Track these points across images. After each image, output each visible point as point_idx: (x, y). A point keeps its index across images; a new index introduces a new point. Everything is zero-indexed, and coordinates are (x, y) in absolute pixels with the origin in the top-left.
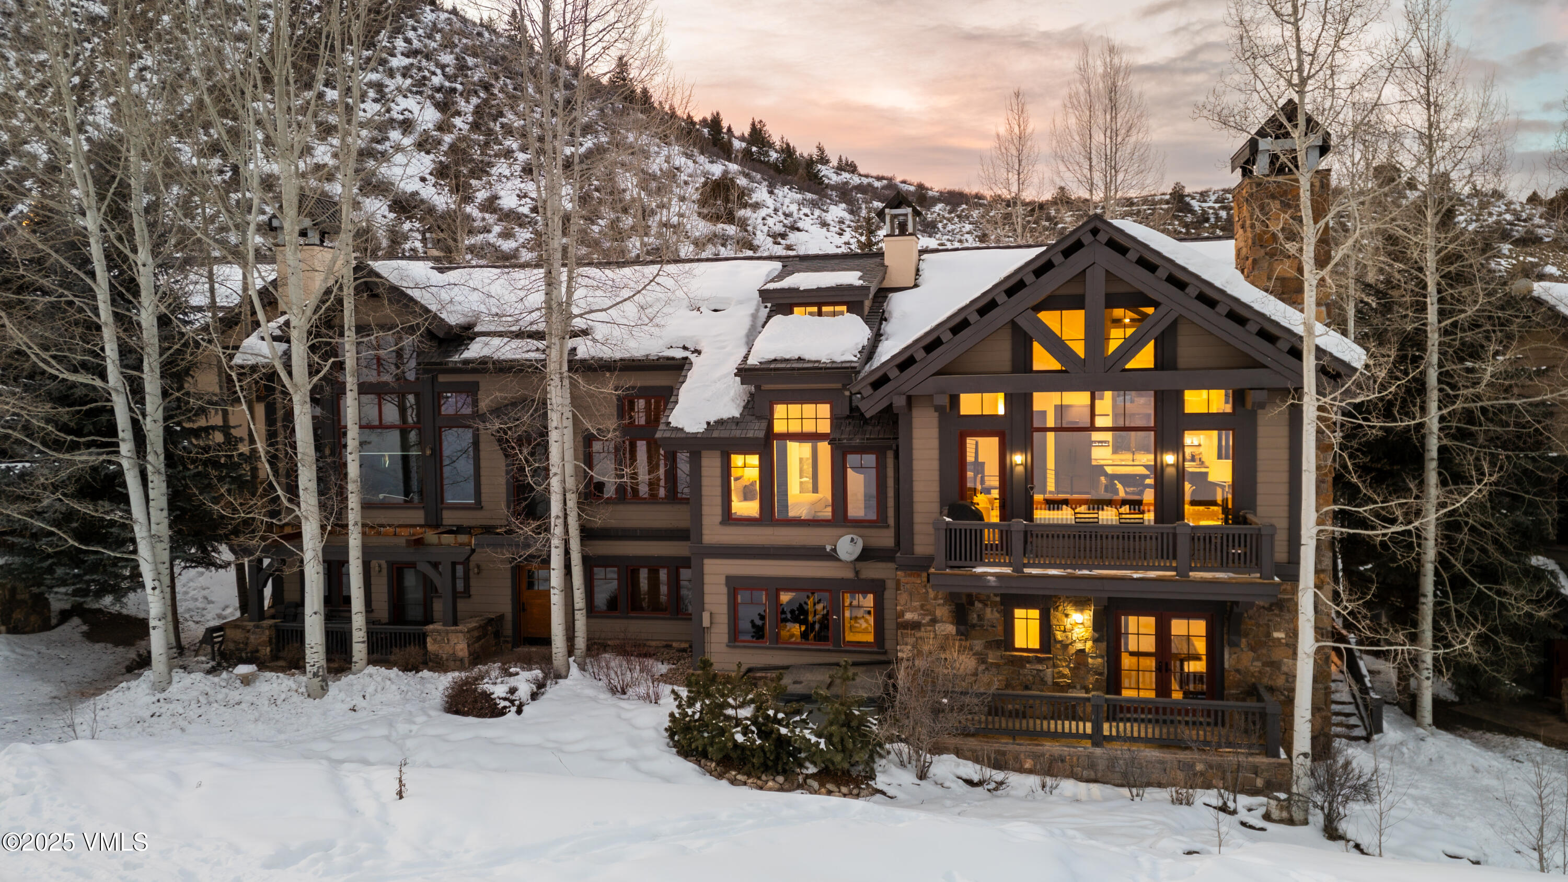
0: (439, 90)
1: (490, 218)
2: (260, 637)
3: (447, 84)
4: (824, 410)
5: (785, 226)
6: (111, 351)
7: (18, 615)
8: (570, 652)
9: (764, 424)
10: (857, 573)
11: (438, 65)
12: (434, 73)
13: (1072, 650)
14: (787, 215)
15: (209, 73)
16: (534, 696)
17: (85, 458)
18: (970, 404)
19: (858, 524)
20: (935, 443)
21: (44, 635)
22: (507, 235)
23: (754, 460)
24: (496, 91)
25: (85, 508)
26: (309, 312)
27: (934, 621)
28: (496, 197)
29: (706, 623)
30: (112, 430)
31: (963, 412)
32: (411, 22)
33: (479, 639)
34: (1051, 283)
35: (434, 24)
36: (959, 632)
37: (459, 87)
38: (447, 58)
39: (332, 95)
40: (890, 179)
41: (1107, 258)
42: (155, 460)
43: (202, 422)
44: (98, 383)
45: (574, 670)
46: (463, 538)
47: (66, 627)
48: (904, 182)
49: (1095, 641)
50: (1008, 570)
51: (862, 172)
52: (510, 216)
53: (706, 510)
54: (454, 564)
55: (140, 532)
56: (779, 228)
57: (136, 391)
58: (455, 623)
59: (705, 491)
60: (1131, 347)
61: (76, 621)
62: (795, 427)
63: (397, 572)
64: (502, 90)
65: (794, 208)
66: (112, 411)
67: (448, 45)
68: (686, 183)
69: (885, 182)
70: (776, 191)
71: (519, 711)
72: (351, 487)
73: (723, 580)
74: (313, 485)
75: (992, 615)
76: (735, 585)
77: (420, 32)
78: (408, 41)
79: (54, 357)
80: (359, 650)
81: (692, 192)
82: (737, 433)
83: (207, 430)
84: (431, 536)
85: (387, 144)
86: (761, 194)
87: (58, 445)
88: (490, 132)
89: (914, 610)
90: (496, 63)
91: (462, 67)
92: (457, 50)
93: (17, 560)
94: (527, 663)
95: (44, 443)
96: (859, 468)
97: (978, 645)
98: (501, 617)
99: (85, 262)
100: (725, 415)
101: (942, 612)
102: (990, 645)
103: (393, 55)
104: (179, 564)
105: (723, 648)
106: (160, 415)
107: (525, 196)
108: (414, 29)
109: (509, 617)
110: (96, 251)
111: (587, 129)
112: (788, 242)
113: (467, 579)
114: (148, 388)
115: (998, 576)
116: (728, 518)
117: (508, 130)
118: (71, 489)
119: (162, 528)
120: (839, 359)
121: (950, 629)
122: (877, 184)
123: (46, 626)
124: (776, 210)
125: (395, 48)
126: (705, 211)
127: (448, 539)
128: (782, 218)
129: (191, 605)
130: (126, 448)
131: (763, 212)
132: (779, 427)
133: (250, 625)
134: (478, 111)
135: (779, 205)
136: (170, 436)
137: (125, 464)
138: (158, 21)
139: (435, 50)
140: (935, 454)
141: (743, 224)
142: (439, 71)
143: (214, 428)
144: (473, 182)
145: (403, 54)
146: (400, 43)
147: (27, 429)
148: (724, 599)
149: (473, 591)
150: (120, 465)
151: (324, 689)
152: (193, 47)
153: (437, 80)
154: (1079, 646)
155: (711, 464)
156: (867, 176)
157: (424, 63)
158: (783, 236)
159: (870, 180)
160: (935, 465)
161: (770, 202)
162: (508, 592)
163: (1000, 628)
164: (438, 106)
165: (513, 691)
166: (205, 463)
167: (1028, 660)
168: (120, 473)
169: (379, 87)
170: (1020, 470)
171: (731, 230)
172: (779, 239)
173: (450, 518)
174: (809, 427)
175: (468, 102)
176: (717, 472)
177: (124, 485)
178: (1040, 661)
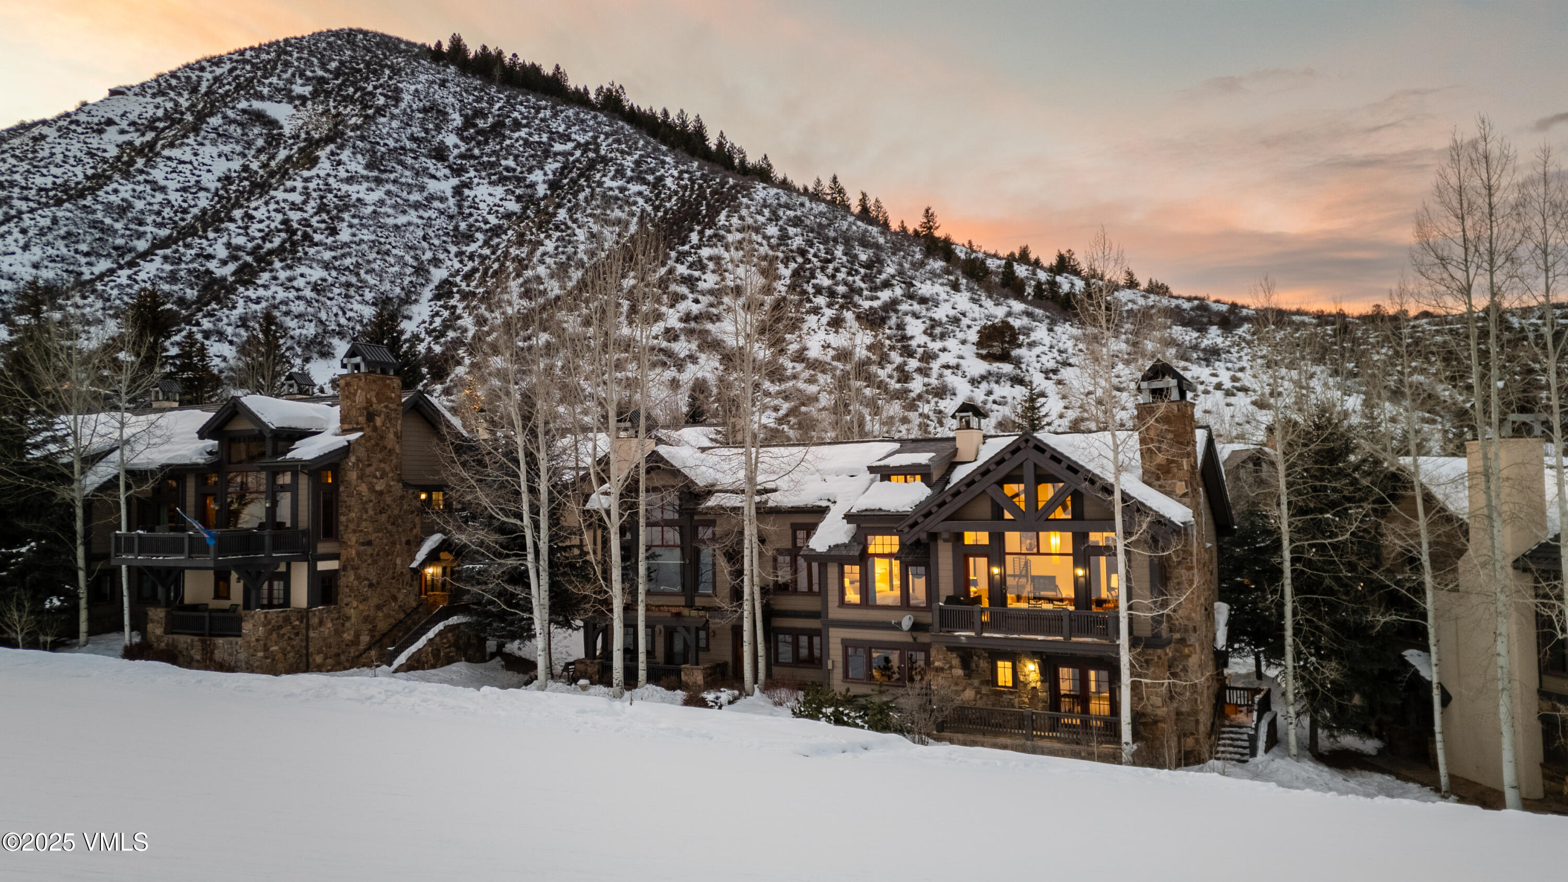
0: (765, 258)
1: (799, 367)
2: (593, 669)
3: (771, 253)
4: (896, 539)
5: (1057, 362)
6: (525, 507)
7: (470, 652)
8: (756, 681)
9: (861, 547)
10: (915, 639)
11: (765, 237)
12: (761, 245)
13: (1029, 687)
14: (1060, 352)
15: (592, 254)
16: (730, 703)
17: (511, 562)
18: (970, 538)
19: (916, 609)
20: (951, 561)
21: (483, 665)
22: (811, 381)
23: (856, 569)
24: (810, 256)
25: (510, 588)
26: (620, 483)
27: (951, 667)
28: (805, 349)
29: (830, 667)
30: (524, 548)
31: (966, 542)
32: (745, 200)
33: (710, 675)
34: (1005, 469)
35: (765, 200)
36: (965, 675)
37: (781, 255)
38: (772, 230)
39: (682, 269)
40: (1201, 299)
41: (1035, 456)
42: (544, 563)
43: (568, 543)
44: (519, 523)
45: (757, 691)
46: (702, 613)
47: (493, 662)
48: (1217, 301)
49: (1042, 681)
50: (973, 634)
51: (1175, 293)
52: (816, 365)
53: (830, 598)
54: (698, 629)
55: (535, 602)
56: (1051, 365)
57: (536, 527)
58: (697, 664)
59: (830, 587)
60: (1052, 504)
61: (498, 659)
62: (879, 550)
63: (670, 634)
64: (815, 255)
65: (1070, 344)
66: (524, 537)
67: (775, 218)
68: (969, 327)
69: (1196, 302)
70: (1056, 328)
71: (720, 708)
72: (640, 580)
73: (839, 641)
74: (619, 579)
75: (983, 664)
76: (847, 644)
77: (753, 209)
78: (742, 218)
79: (501, 509)
80: (642, 674)
81: (973, 336)
82: (844, 553)
83: (570, 547)
84: (686, 612)
85: (721, 307)
86: (1040, 333)
87: (500, 556)
88: (804, 292)
89: (939, 660)
90: (812, 231)
91: (784, 237)
92: (781, 223)
93: (475, 618)
94: (731, 687)
95: (494, 554)
96: (916, 575)
97: (976, 682)
98: (725, 664)
99: (516, 461)
100: (840, 542)
101: (956, 661)
102: (982, 683)
103: (729, 231)
104: (553, 627)
105: (840, 683)
106: (547, 540)
107: (829, 346)
108: (748, 207)
109: (730, 663)
110: (521, 456)
111: (887, 284)
112: (1059, 377)
113: (707, 639)
114: (542, 525)
115: (966, 637)
116: (842, 603)
117: (819, 290)
118: (505, 578)
119: (546, 601)
120: (901, 509)
121: (959, 672)
122: (1186, 305)
123: (483, 660)
124: (1052, 347)
125: (731, 225)
126: (984, 352)
127: (694, 613)
128: (1056, 354)
129: (559, 656)
130: (530, 557)
131: (1037, 350)
132: (871, 550)
133: (588, 662)
134: (796, 274)
135: (1055, 342)
136: (551, 551)
137: (530, 565)
138: (555, 215)
139: (763, 224)
140: (950, 567)
141: (1017, 362)
142: (765, 242)
143: (574, 546)
144: (788, 336)
145: (738, 230)
146: (735, 221)
147: (488, 548)
148: (840, 652)
149: (711, 647)
150: (526, 566)
151: (622, 694)
152: (581, 235)
153: (764, 250)
154: (1033, 685)
155: (833, 571)
156: (1177, 298)
157: (754, 236)
158: (1055, 371)
159: (1180, 302)
160: (951, 573)
161: (1047, 340)
162: (730, 648)
163: (988, 673)
164: (764, 273)
165: (717, 698)
166: (566, 565)
167: (1004, 692)
168: (527, 571)
169: (717, 259)
170: (998, 577)
171: (1007, 368)
172: (1051, 375)
173: (699, 601)
174: (887, 550)
175: (787, 267)
176: (836, 575)
177: (528, 577)
178: (1011, 693)
